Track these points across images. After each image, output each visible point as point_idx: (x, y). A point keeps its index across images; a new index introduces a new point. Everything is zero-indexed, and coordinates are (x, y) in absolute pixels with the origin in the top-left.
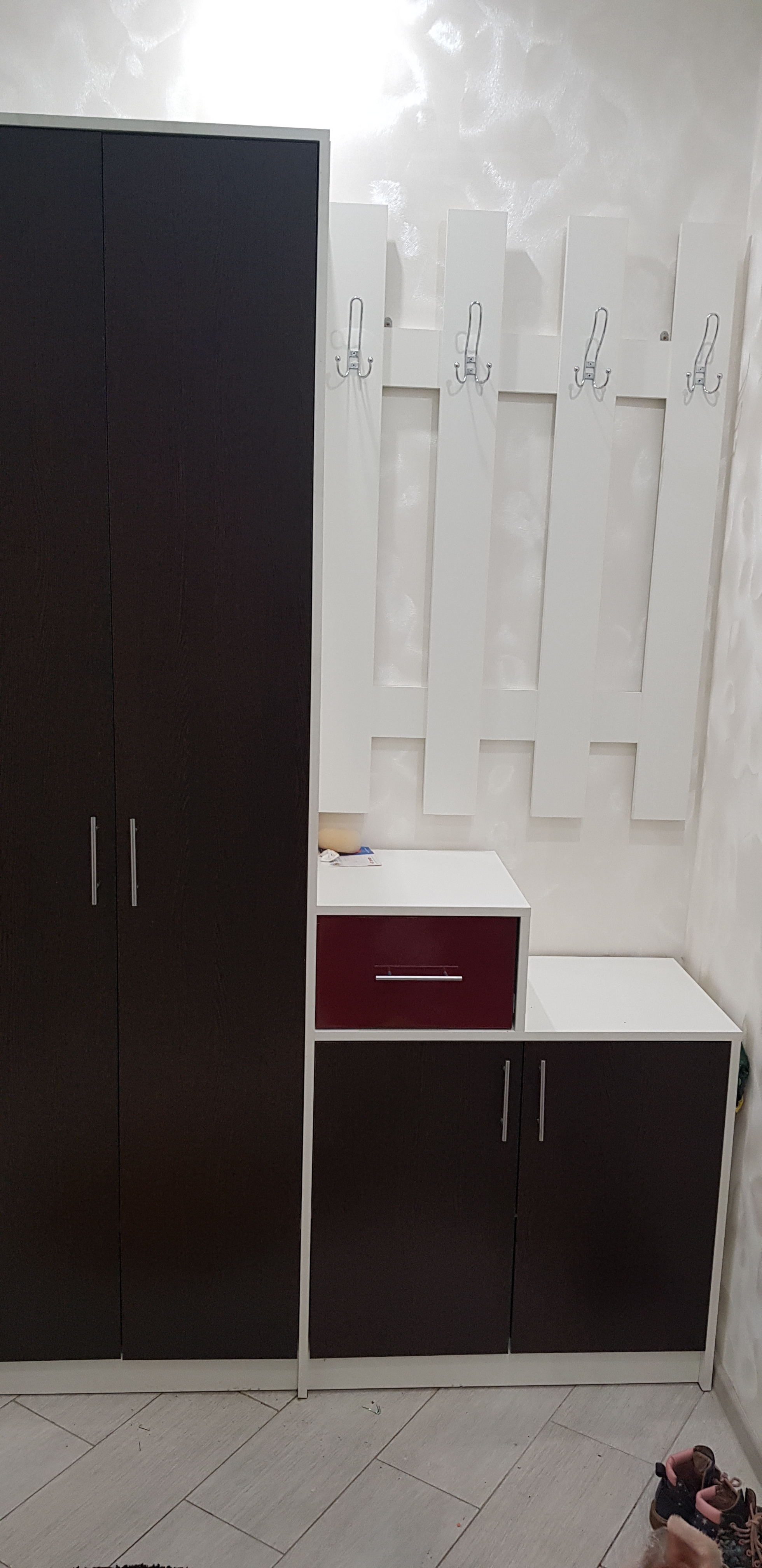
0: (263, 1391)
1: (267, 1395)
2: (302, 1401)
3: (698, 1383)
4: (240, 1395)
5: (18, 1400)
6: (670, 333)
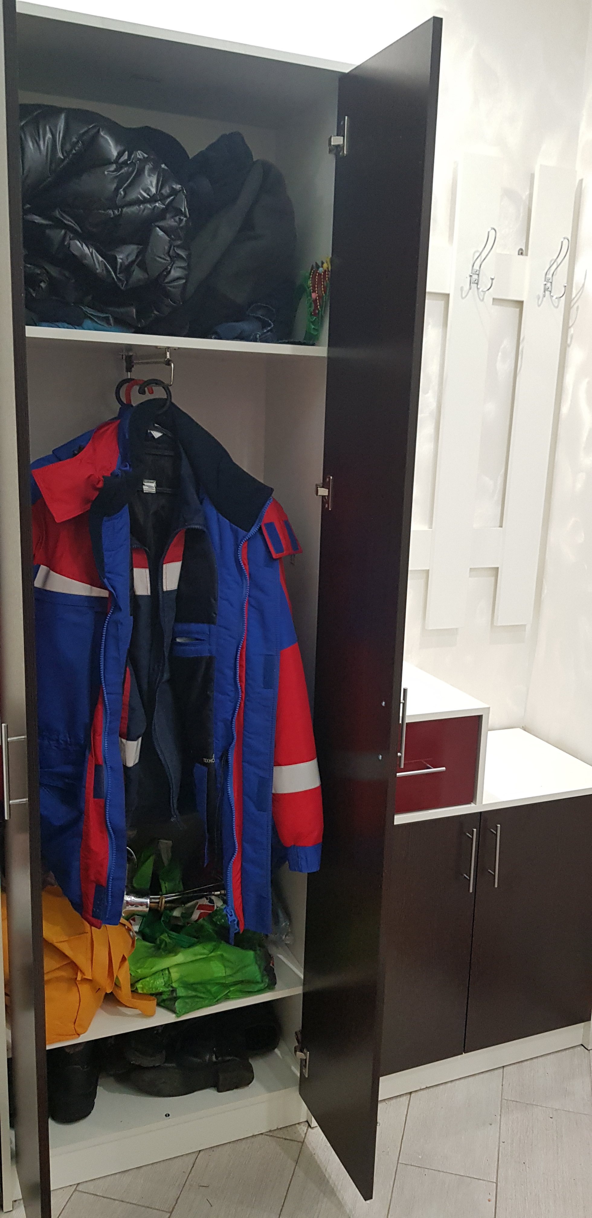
0: (281, 1129)
2: (315, 1130)
3: (582, 1045)
5: (80, 1188)
6: (525, 250)
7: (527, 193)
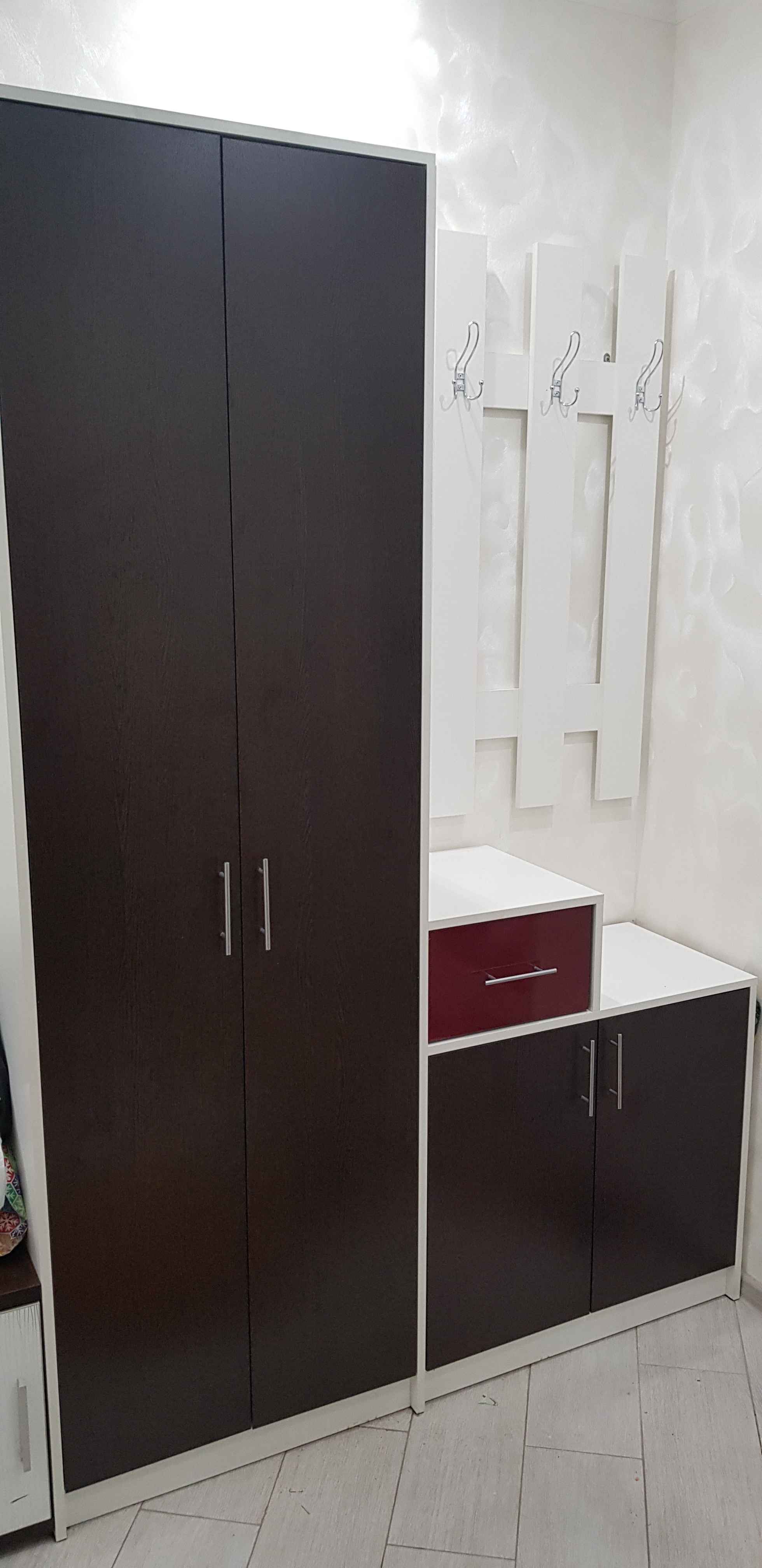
0: (380, 1418)
1: (386, 1421)
2: (422, 1416)
3: (725, 1295)
4: (360, 1429)
5: (146, 1506)
6: (612, 355)
7: (612, 288)
